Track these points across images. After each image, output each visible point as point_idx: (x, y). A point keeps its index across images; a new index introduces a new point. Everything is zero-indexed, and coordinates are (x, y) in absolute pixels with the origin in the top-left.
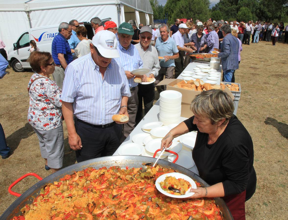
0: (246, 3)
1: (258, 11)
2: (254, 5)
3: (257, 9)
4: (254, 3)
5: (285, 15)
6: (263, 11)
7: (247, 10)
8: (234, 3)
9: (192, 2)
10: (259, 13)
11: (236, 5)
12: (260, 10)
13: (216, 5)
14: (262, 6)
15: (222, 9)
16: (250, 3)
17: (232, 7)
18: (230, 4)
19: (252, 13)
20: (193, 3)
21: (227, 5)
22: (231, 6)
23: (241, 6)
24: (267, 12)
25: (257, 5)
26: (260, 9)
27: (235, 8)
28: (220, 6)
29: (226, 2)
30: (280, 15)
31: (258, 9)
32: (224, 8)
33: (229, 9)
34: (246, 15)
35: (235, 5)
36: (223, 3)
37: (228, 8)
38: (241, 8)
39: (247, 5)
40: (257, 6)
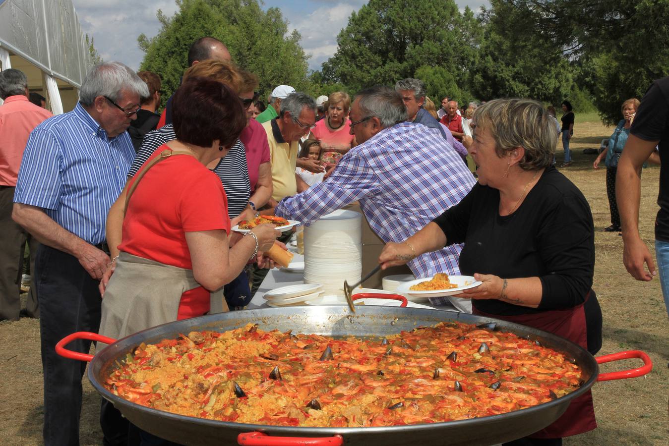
0: (432, 54)
1: (478, 77)
2: (463, 59)
3: (473, 73)
4: (463, 52)
5: (573, 88)
6: (496, 77)
7: (441, 74)
8: (391, 55)
9: (249, 49)
10: (484, 88)
11: (401, 60)
12: (485, 76)
13: (325, 67)
14: (490, 62)
15: (352, 77)
16: (448, 54)
17: (387, 67)
18: (378, 59)
19: (460, 84)
20: (255, 54)
21: (367, 62)
22: (384, 63)
23: (418, 65)
24: (512, 82)
25: (472, 59)
26: (484, 72)
27: (396, 72)
28: (343, 68)
29: (361, 54)
30: (557, 90)
31: (478, 71)
32: (358, 73)
33: (376, 76)
34: (441, 92)
35: (396, 61)
36: (354, 57)
37: (373, 72)
38: (419, 71)
39: (438, 58)
40: (473, 63)
